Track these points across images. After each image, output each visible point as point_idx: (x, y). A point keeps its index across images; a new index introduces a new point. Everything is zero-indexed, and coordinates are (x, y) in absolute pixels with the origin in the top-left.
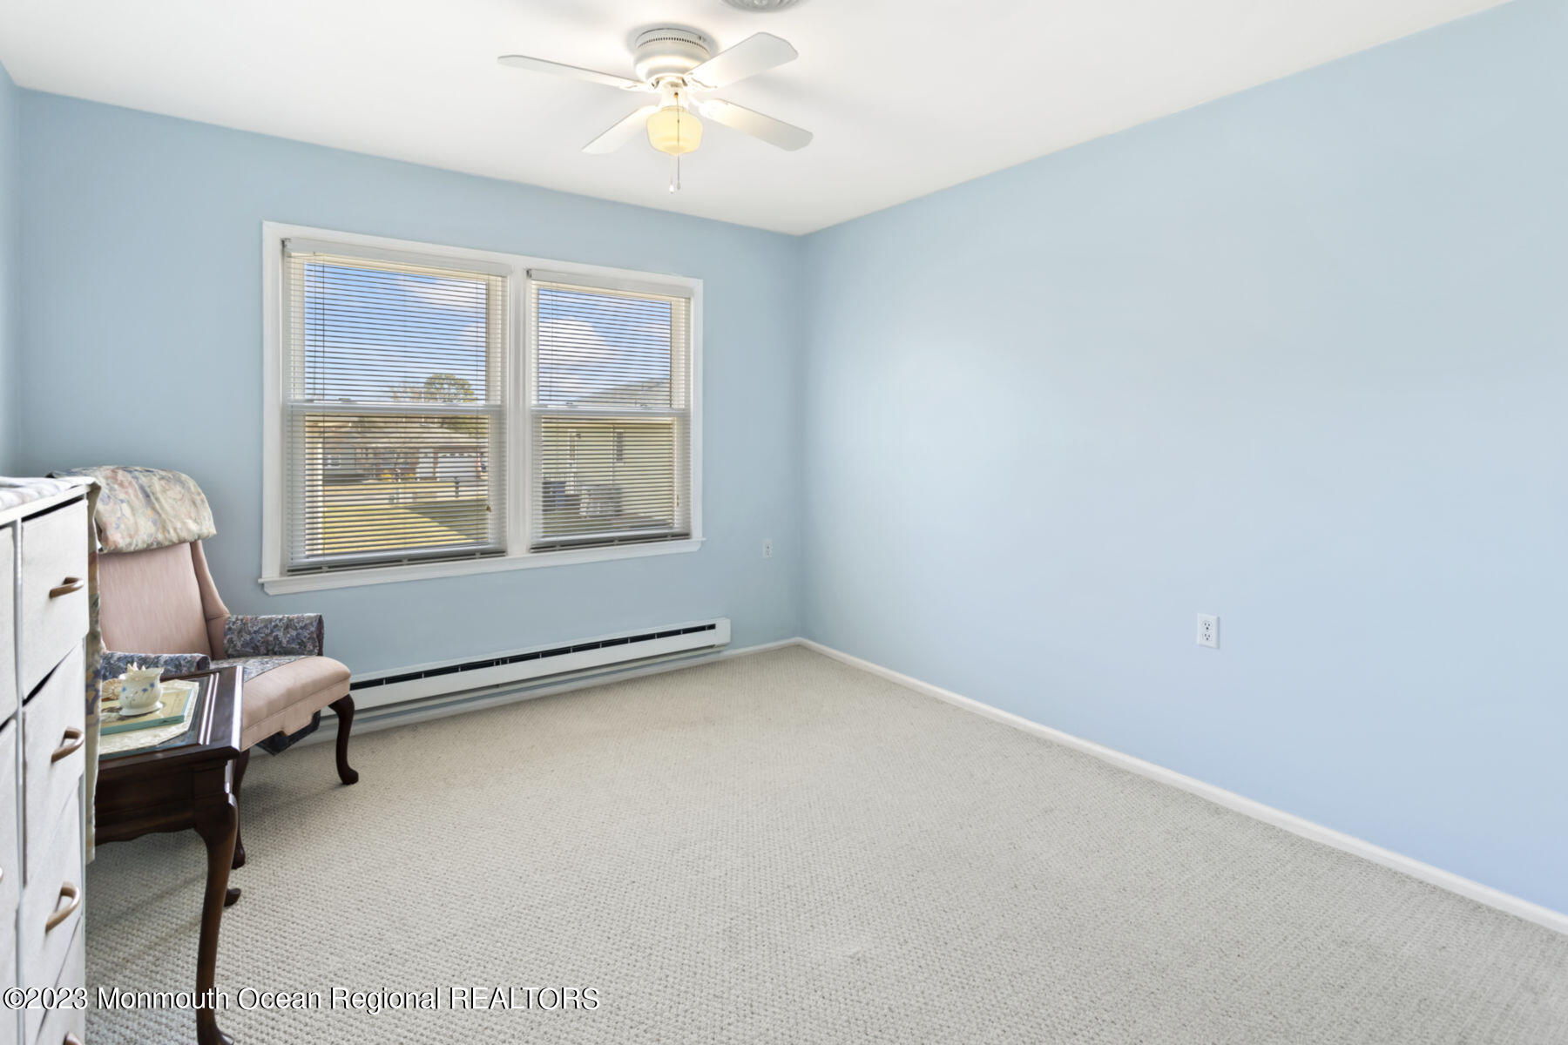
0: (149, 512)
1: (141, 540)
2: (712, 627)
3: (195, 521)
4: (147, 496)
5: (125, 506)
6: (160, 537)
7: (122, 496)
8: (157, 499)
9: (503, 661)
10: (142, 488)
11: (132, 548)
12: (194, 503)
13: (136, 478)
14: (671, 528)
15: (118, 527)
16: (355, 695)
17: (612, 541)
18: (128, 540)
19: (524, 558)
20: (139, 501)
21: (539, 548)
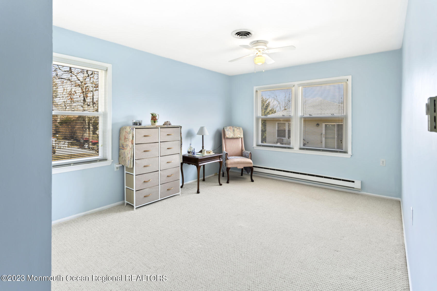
0: (233, 133)
1: (231, 137)
2: (353, 182)
3: (240, 135)
4: (234, 131)
5: (230, 132)
6: (234, 137)
7: (230, 130)
8: (235, 131)
9: (291, 172)
10: (233, 130)
11: (229, 138)
12: (240, 132)
13: (233, 128)
14: (342, 150)
15: (228, 134)
16: (254, 168)
17: (320, 150)
18: (229, 136)
19: (298, 151)
20: (232, 132)
21: (301, 149)
